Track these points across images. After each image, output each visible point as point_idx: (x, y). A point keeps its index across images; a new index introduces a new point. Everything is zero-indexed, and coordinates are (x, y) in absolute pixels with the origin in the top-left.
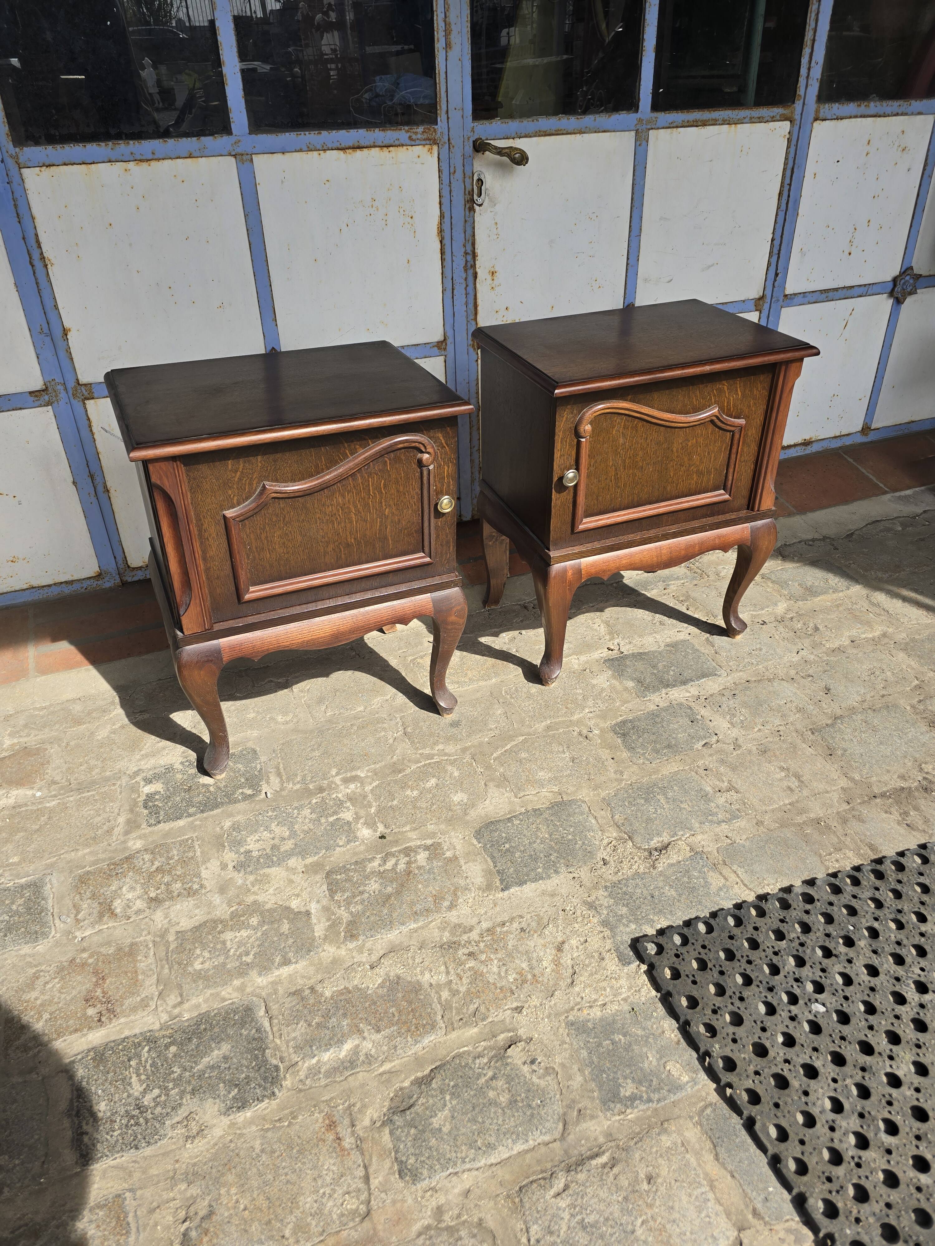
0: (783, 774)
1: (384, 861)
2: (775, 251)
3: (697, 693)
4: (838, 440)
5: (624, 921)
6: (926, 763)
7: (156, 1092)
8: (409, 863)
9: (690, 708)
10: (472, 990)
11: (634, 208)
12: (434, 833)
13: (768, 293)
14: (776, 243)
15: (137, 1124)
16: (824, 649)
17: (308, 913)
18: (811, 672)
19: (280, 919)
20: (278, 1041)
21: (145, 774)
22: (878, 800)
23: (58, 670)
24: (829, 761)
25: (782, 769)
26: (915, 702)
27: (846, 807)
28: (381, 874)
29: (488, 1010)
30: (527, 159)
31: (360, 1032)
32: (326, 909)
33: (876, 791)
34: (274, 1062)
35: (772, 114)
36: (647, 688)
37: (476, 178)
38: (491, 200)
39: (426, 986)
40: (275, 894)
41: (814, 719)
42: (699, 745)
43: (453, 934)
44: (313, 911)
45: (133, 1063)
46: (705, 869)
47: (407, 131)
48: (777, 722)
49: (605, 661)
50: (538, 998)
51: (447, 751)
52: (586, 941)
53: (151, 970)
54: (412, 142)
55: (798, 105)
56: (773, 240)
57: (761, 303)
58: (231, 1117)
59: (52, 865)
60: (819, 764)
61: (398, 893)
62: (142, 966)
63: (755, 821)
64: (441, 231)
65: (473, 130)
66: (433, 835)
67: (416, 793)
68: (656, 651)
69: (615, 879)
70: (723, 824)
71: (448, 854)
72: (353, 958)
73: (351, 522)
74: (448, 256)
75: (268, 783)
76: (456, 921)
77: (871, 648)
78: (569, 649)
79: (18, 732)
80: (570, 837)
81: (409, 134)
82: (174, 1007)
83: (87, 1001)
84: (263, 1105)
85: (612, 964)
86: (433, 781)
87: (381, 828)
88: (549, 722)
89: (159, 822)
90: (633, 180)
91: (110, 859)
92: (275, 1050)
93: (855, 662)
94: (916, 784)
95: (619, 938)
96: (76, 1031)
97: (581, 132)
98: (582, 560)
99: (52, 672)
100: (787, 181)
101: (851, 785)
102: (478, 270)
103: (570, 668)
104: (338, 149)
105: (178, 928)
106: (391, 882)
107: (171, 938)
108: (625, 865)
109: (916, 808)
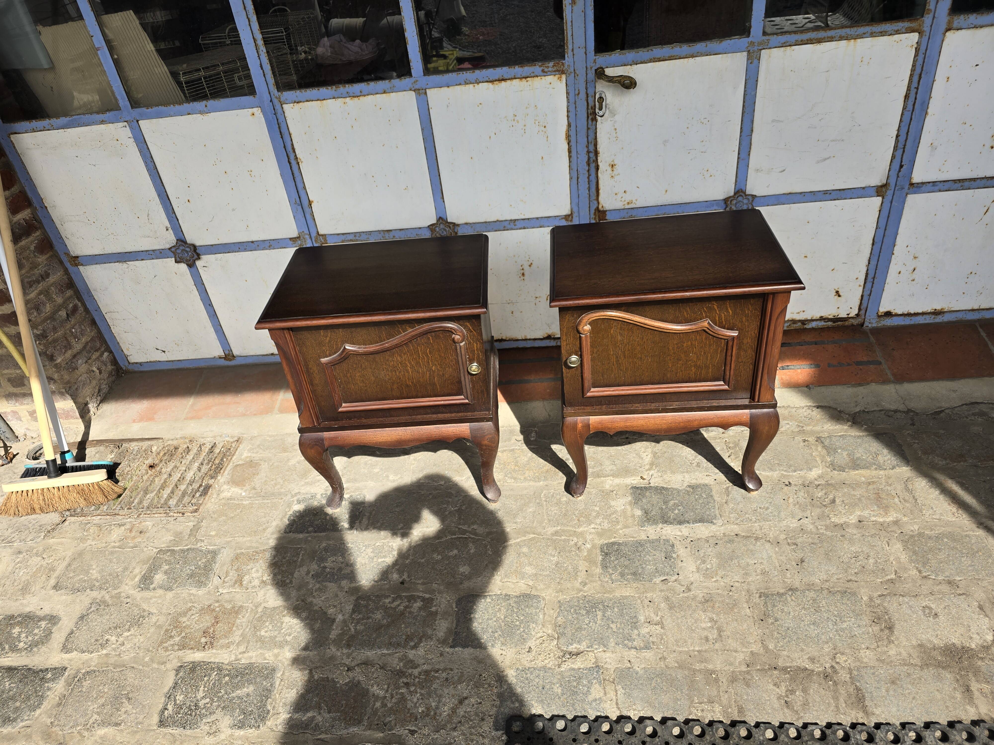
0: (709, 625)
1: (394, 601)
2: (900, 145)
3: (687, 534)
4: (976, 313)
5: (514, 698)
6: (843, 654)
7: (208, 700)
8: (406, 607)
9: (673, 546)
10: (394, 708)
11: (745, 114)
12: (434, 591)
13: (892, 182)
14: (902, 139)
15: (191, 715)
16: (828, 522)
17: (334, 620)
18: (799, 541)
19: (318, 619)
20: (277, 696)
21: (299, 496)
22: (776, 672)
23: (289, 412)
24: (757, 626)
25: (711, 620)
26: (876, 595)
27: (744, 668)
28: (386, 609)
29: (396, 725)
30: (636, 84)
31: (320, 708)
32: (344, 621)
33: (781, 663)
34: (269, 707)
35: (896, 28)
36: (648, 520)
37: (597, 96)
38: (611, 112)
39: (371, 694)
40: (323, 601)
41: (771, 585)
42: (658, 580)
43: (405, 666)
44: (337, 620)
45: (206, 679)
46: (595, 681)
47: (540, 66)
48: (736, 578)
49: (632, 488)
50: (429, 729)
51: (477, 531)
52: (481, 703)
53: (242, 626)
54: (545, 73)
55: (927, 19)
56: (897, 136)
57: (884, 189)
58: (233, 731)
59: (228, 542)
60: (745, 626)
61: (388, 626)
62: (238, 621)
63: (660, 656)
64: (568, 137)
65: (595, 61)
66: (432, 592)
67: (440, 557)
68: (676, 489)
69: (528, 665)
70: (633, 650)
71: (434, 609)
72: (342, 659)
73: (408, 372)
74: (574, 154)
75: (360, 522)
76: (412, 658)
77: (873, 531)
78: (611, 470)
79: (253, 449)
80: (518, 623)
81: (542, 68)
82: (240, 653)
83: (204, 633)
84: (251, 731)
85: (487, 726)
86: (455, 552)
87: (405, 577)
88: (559, 528)
89: (290, 532)
90: (745, 91)
91: (257, 548)
92: (273, 701)
93: (846, 542)
94: (820, 669)
95: (502, 710)
96: (192, 648)
97: (693, 56)
98: (591, 417)
99: (286, 412)
100: (915, 84)
101: (762, 651)
102: (600, 164)
103: (603, 487)
104: (487, 82)
105: (266, 605)
106: (389, 617)
107: (260, 610)
108: (541, 658)
109: (804, 691)
